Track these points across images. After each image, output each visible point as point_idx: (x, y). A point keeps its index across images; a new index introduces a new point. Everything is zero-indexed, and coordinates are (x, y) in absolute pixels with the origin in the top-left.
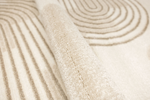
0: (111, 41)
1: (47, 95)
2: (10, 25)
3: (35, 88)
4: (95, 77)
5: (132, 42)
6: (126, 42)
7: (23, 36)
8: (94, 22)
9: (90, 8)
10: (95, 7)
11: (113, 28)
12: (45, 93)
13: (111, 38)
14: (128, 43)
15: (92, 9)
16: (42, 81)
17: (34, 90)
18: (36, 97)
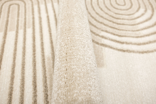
0: (125, 47)
1: (43, 80)
2: (32, 5)
3: (35, 70)
4: (79, 81)
5: (151, 54)
6: (143, 52)
7: (40, 18)
8: (115, 20)
9: (117, 3)
10: (123, 4)
11: (134, 33)
12: (42, 77)
13: (127, 43)
14: (145, 54)
15: (119, 5)
16: (42, 66)
17: (34, 72)
18: (33, 78)
